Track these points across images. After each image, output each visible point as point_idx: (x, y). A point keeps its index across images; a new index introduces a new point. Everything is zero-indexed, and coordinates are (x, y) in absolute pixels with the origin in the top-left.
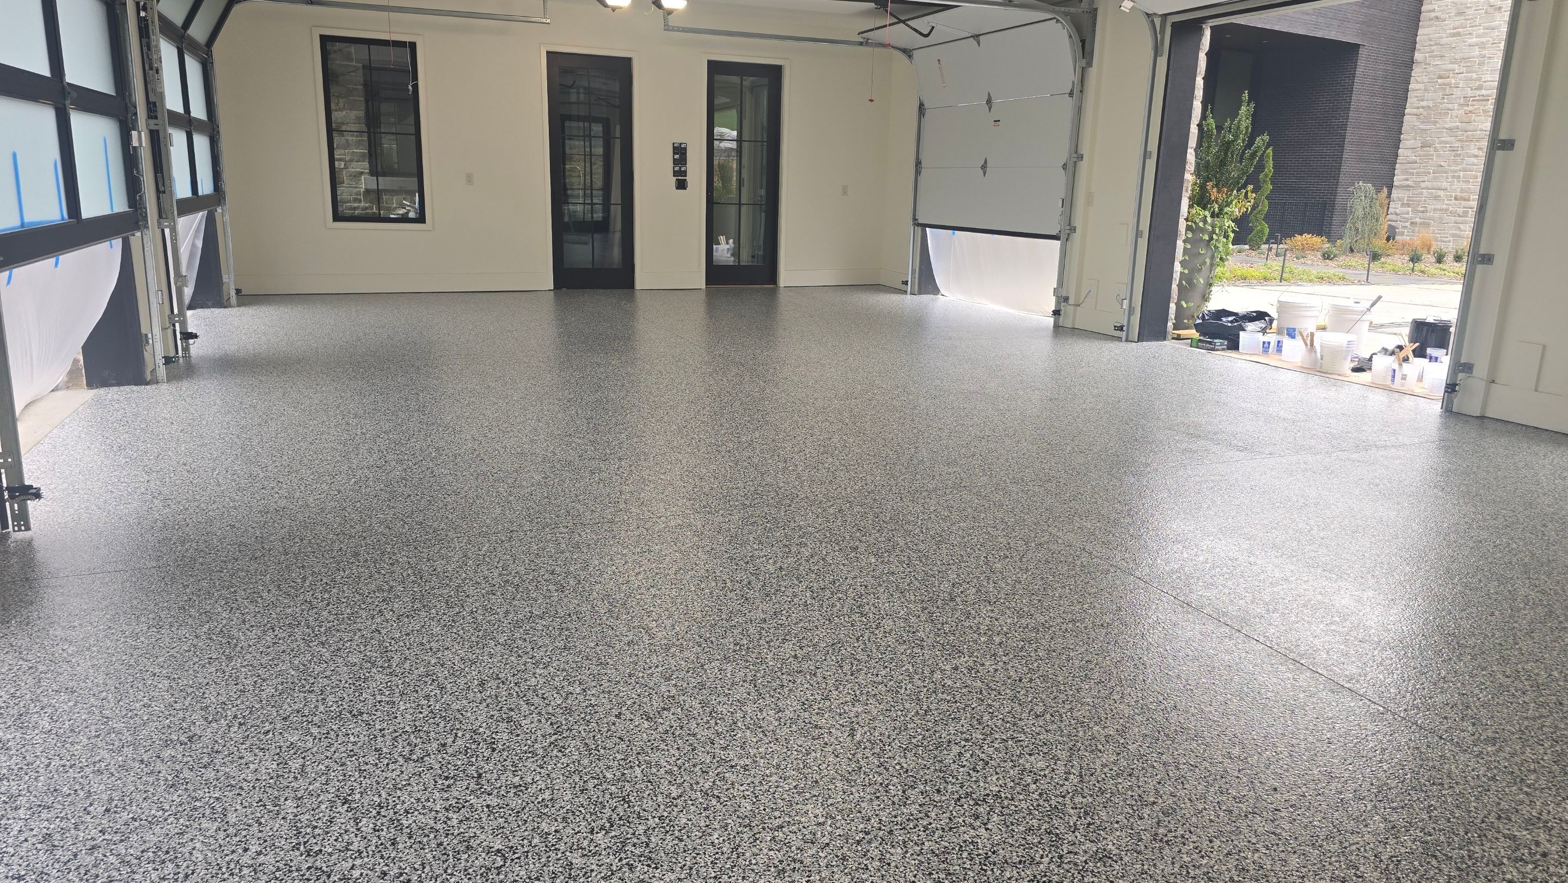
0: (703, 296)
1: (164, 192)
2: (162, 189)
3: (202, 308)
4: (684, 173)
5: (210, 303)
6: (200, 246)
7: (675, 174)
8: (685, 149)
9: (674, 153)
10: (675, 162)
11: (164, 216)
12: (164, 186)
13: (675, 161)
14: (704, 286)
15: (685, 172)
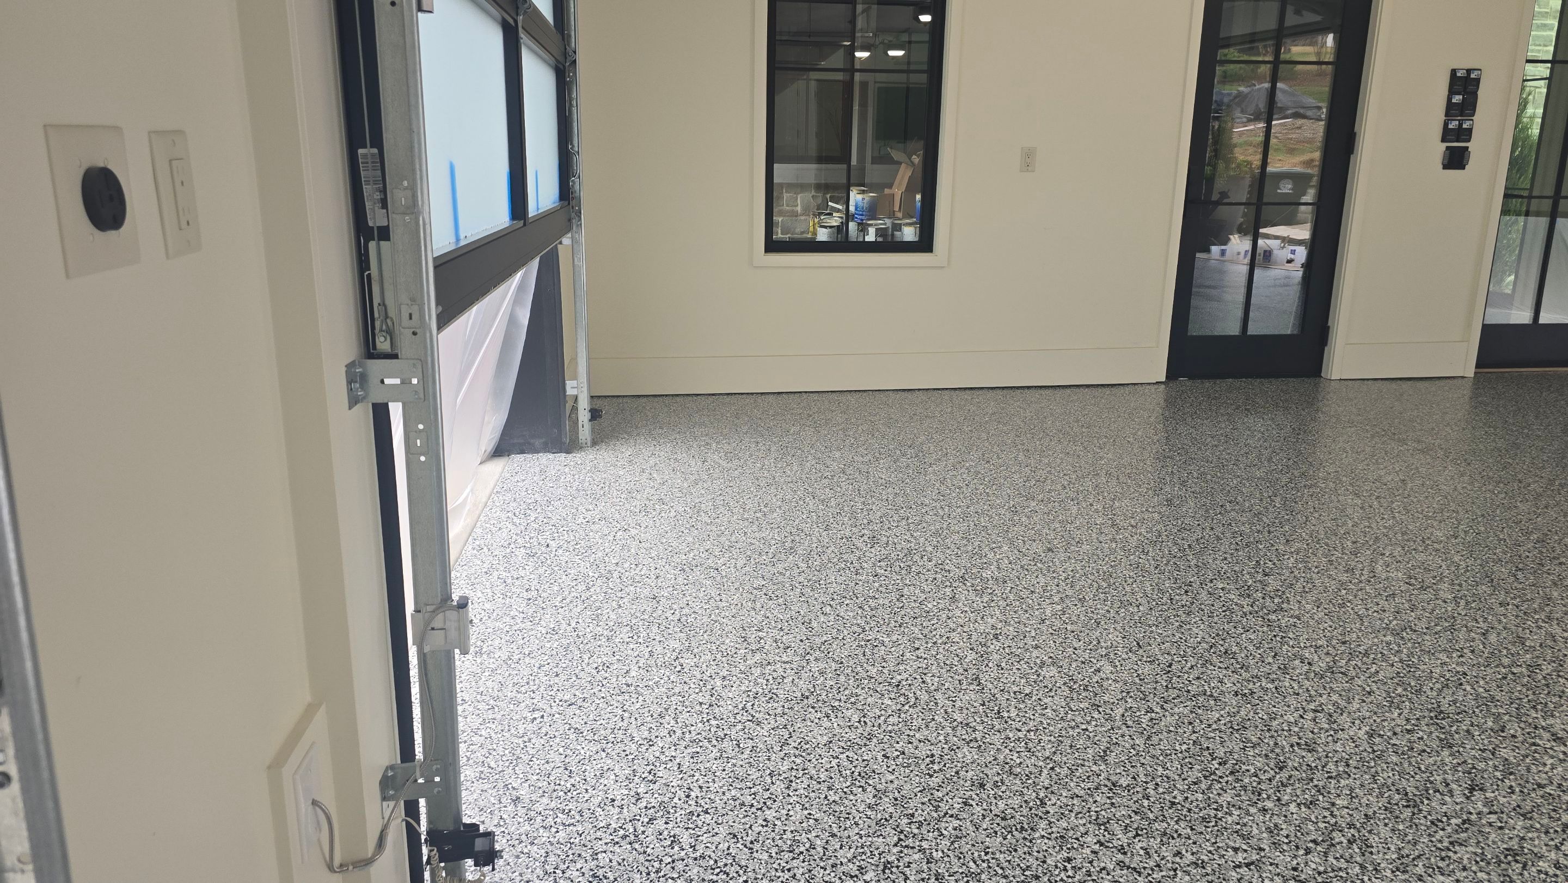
0: (1466, 391)
1: (384, 234)
2: (376, 218)
3: (522, 452)
4: (1465, 134)
5: (538, 443)
6: (526, 322)
7: (1447, 135)
8: (1477, 81)
9: (1452, 92)
10: (1451, 110)
11: (383, 344)
12: (384, 204)
13: (1450, 107)
14: (1470, 372)
15: (1469, 131)
